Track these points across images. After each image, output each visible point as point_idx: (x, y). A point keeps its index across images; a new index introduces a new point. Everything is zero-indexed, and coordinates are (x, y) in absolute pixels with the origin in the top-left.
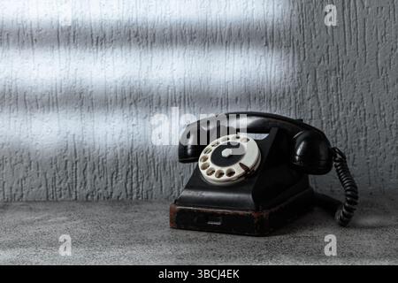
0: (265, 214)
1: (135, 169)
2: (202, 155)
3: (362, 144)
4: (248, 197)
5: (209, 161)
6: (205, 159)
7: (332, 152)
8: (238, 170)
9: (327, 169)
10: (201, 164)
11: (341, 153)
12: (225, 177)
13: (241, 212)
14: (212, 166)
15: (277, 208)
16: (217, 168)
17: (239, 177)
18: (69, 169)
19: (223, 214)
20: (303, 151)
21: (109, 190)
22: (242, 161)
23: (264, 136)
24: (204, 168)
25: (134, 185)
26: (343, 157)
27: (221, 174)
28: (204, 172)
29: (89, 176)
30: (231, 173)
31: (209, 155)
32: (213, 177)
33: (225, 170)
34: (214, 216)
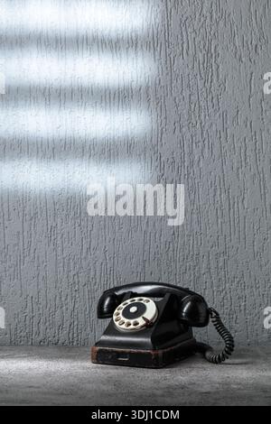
0: (160, 352)
1: (75, 323)
2: (116, 311)
3: (242, 308)
4: (148, 340)
5: (121, 315)
6: (118, 314)
7: (209, 312)
8: (141, 322)
9: (205, 324)
10: (114, 317)
11: (215, 312)
12: (132, 327)
13: (142, 351)
14: (123, 318)
15: (169, 349)
16: (126, 320)
17: (142, 327)
18: (27, 322)
19: (130, 353)
20: (188, 309)
21: (56, 338)
22: (145, 315)
23: (160, 299)
24: (117, 320)
25: (75, 335)
26: (217, 314)
27: (129, 325)
28: (117, 323)
29: (42, 327)
30: (136, 324)
31: (121, 311)
32: (123, 326)
33: (132, 321)
34: (123, 354)
